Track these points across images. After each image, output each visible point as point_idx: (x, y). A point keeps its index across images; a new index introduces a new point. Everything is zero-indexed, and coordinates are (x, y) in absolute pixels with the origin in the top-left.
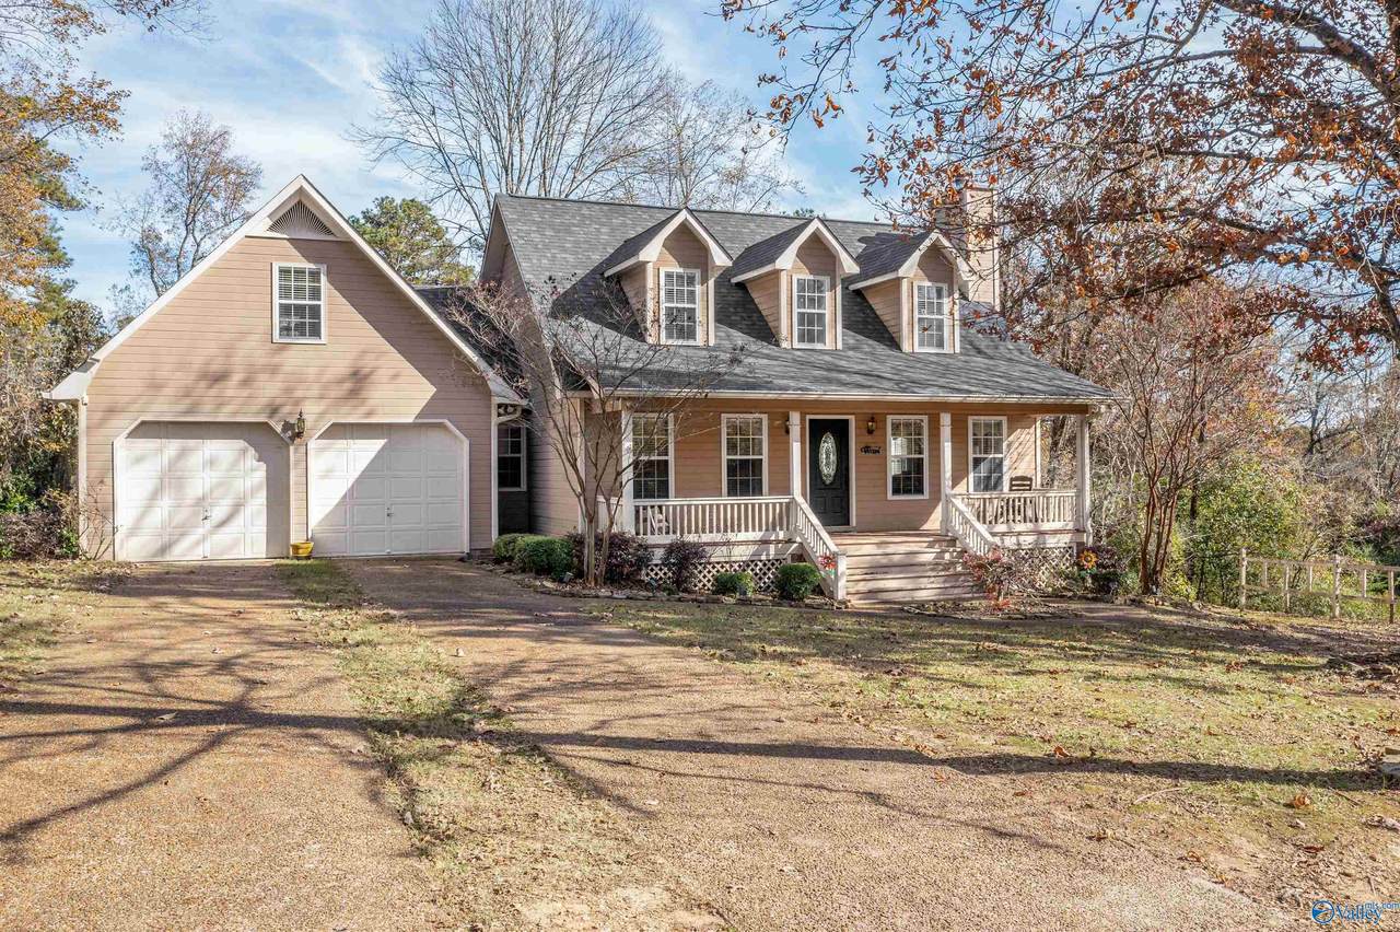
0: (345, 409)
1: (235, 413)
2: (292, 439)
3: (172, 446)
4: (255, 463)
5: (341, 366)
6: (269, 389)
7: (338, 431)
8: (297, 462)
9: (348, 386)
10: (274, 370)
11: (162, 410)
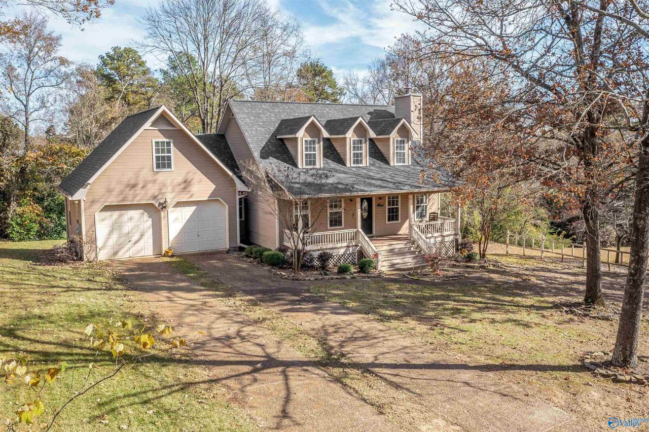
0: (181, 196)
1: (140, 200)
2: (162, 209)
3: (116, 214)
4: (147, 219)
5: (180, 179)
6: (152, 189)
7: (179, 204)
8: (165, 217)
9: (182, 186)
10: (154, 181)
11: (113, 200)
